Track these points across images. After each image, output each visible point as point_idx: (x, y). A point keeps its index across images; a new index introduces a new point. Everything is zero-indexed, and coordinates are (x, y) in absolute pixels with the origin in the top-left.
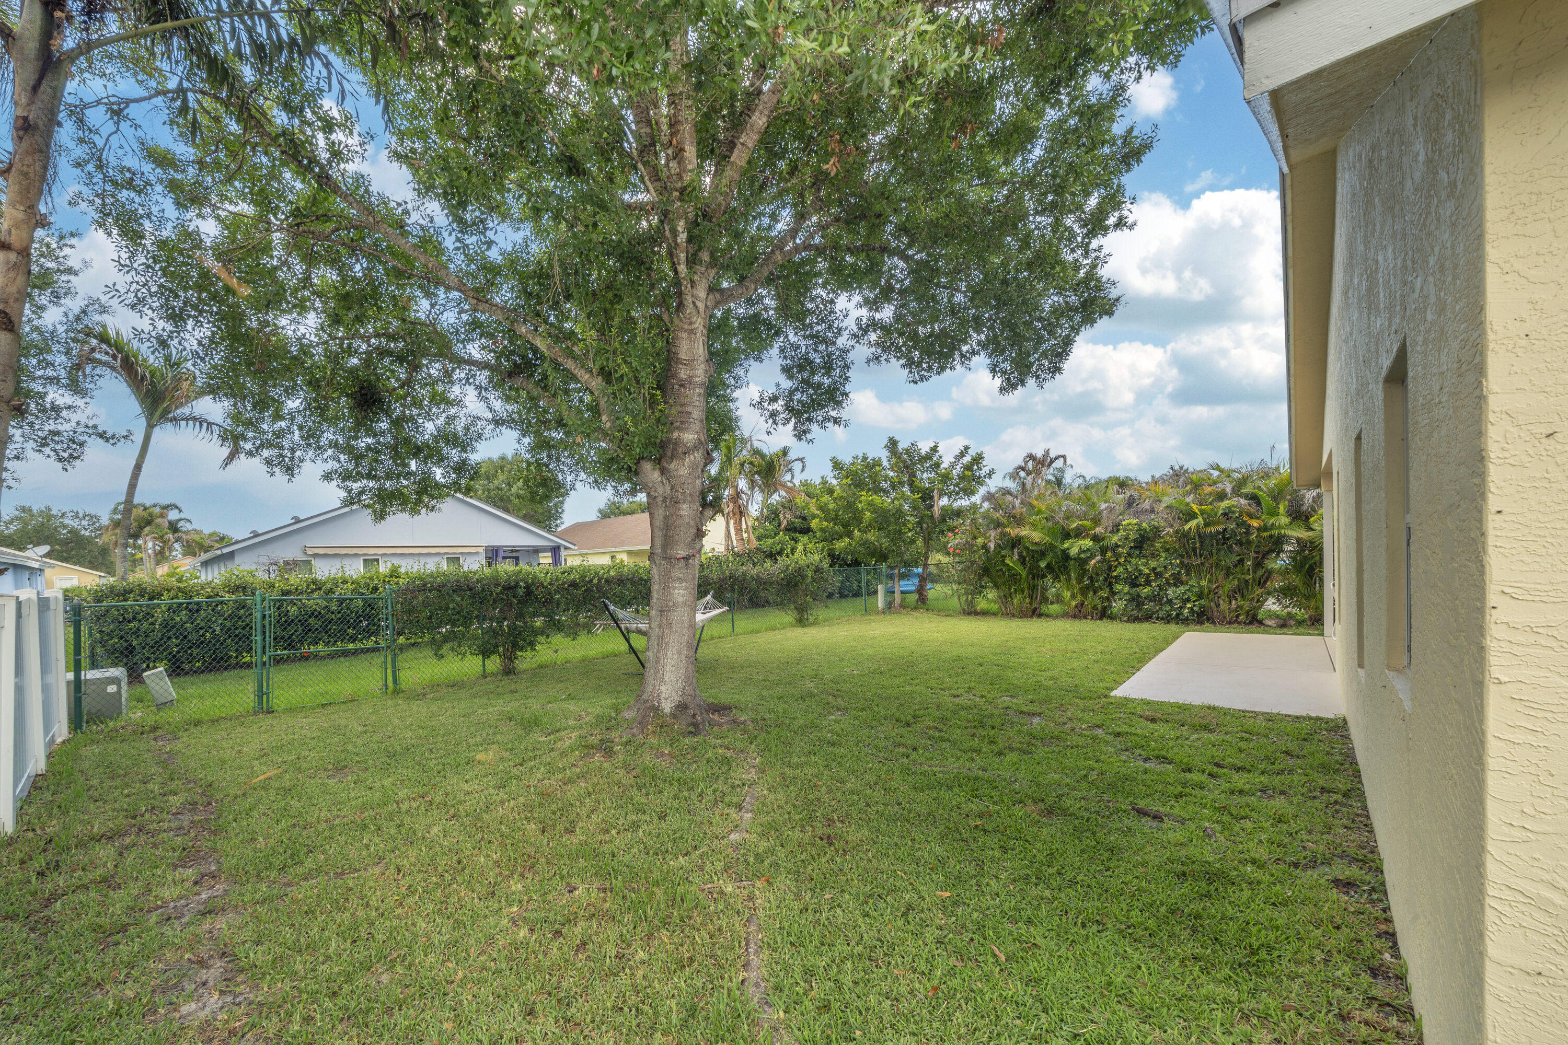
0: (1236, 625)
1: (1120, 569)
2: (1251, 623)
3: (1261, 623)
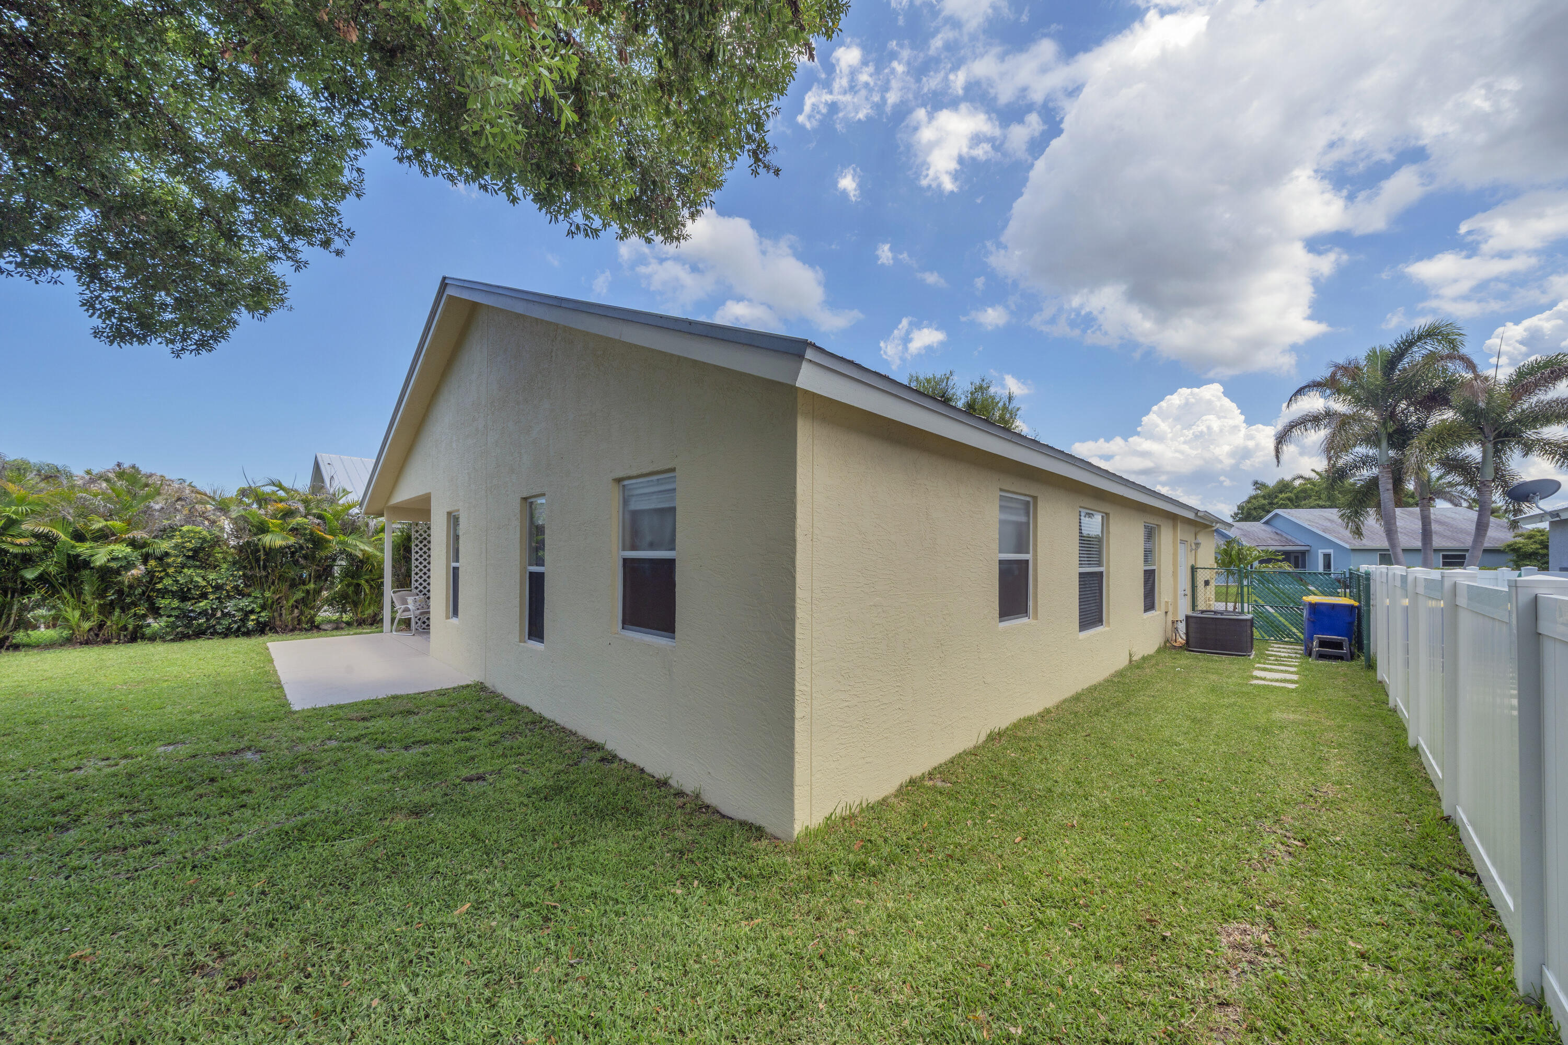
0: (297, 632)
1: (168, 582)
2: (311, 629)
3: (318, 628)
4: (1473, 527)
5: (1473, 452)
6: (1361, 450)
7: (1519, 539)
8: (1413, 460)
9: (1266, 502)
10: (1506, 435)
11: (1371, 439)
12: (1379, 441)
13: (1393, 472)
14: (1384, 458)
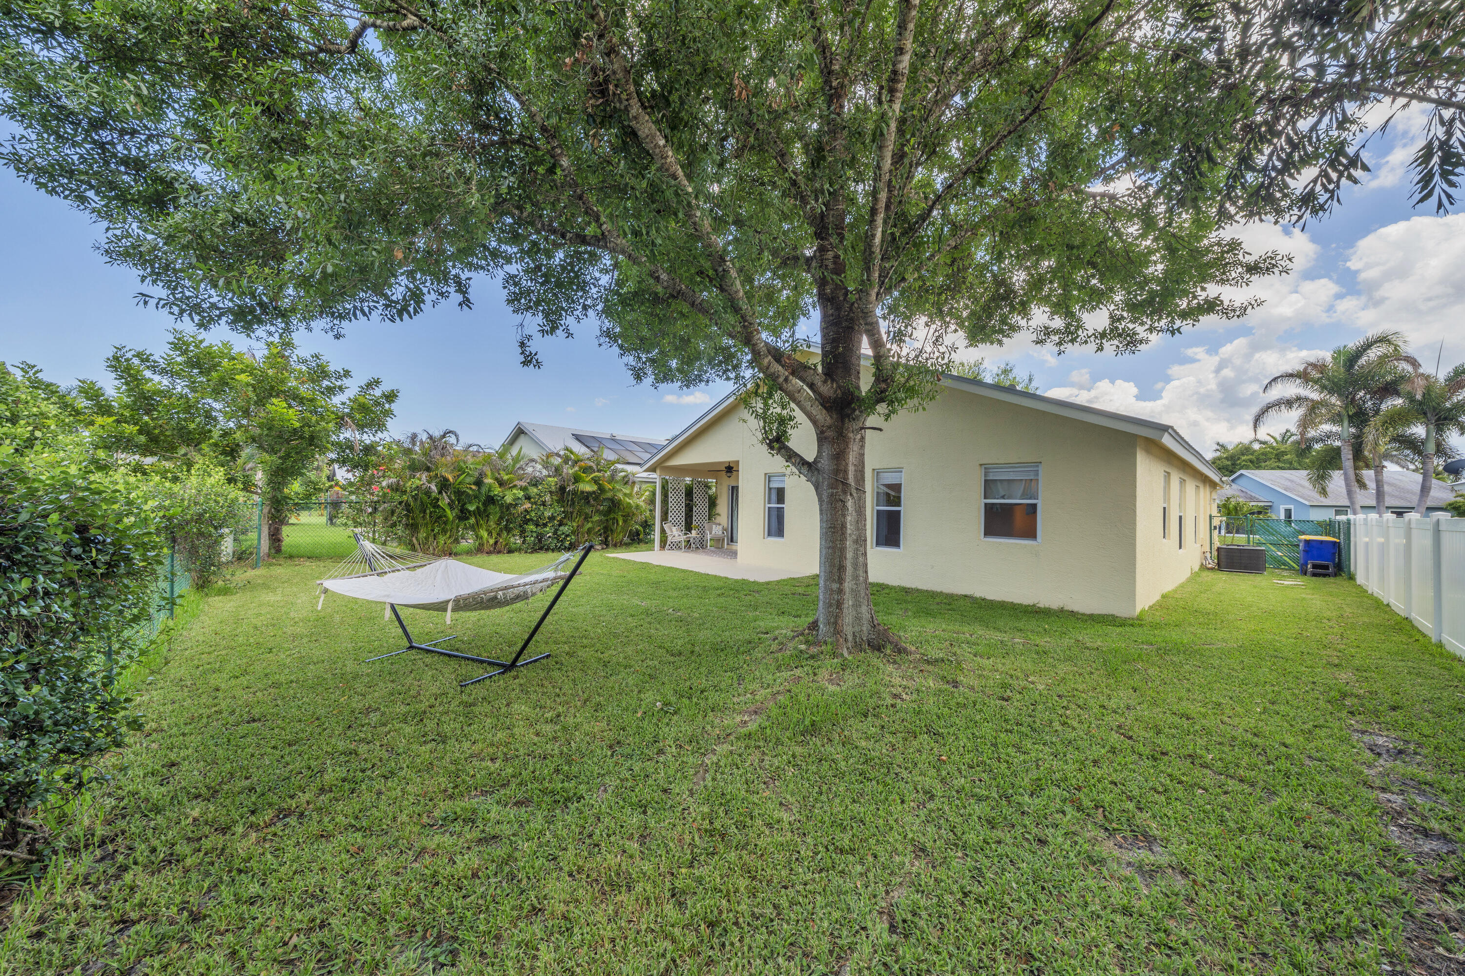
4: (1419, 488)
5: (1419, 430)
6: (1326, 427)
7: (1459, 499)
8: (1371, 437)
9: (1229, 463)
10: (1445, 419)
11: (1336, 419)
12: (1342, 421)
13: (1353, 445)
14: (1346, 435)
